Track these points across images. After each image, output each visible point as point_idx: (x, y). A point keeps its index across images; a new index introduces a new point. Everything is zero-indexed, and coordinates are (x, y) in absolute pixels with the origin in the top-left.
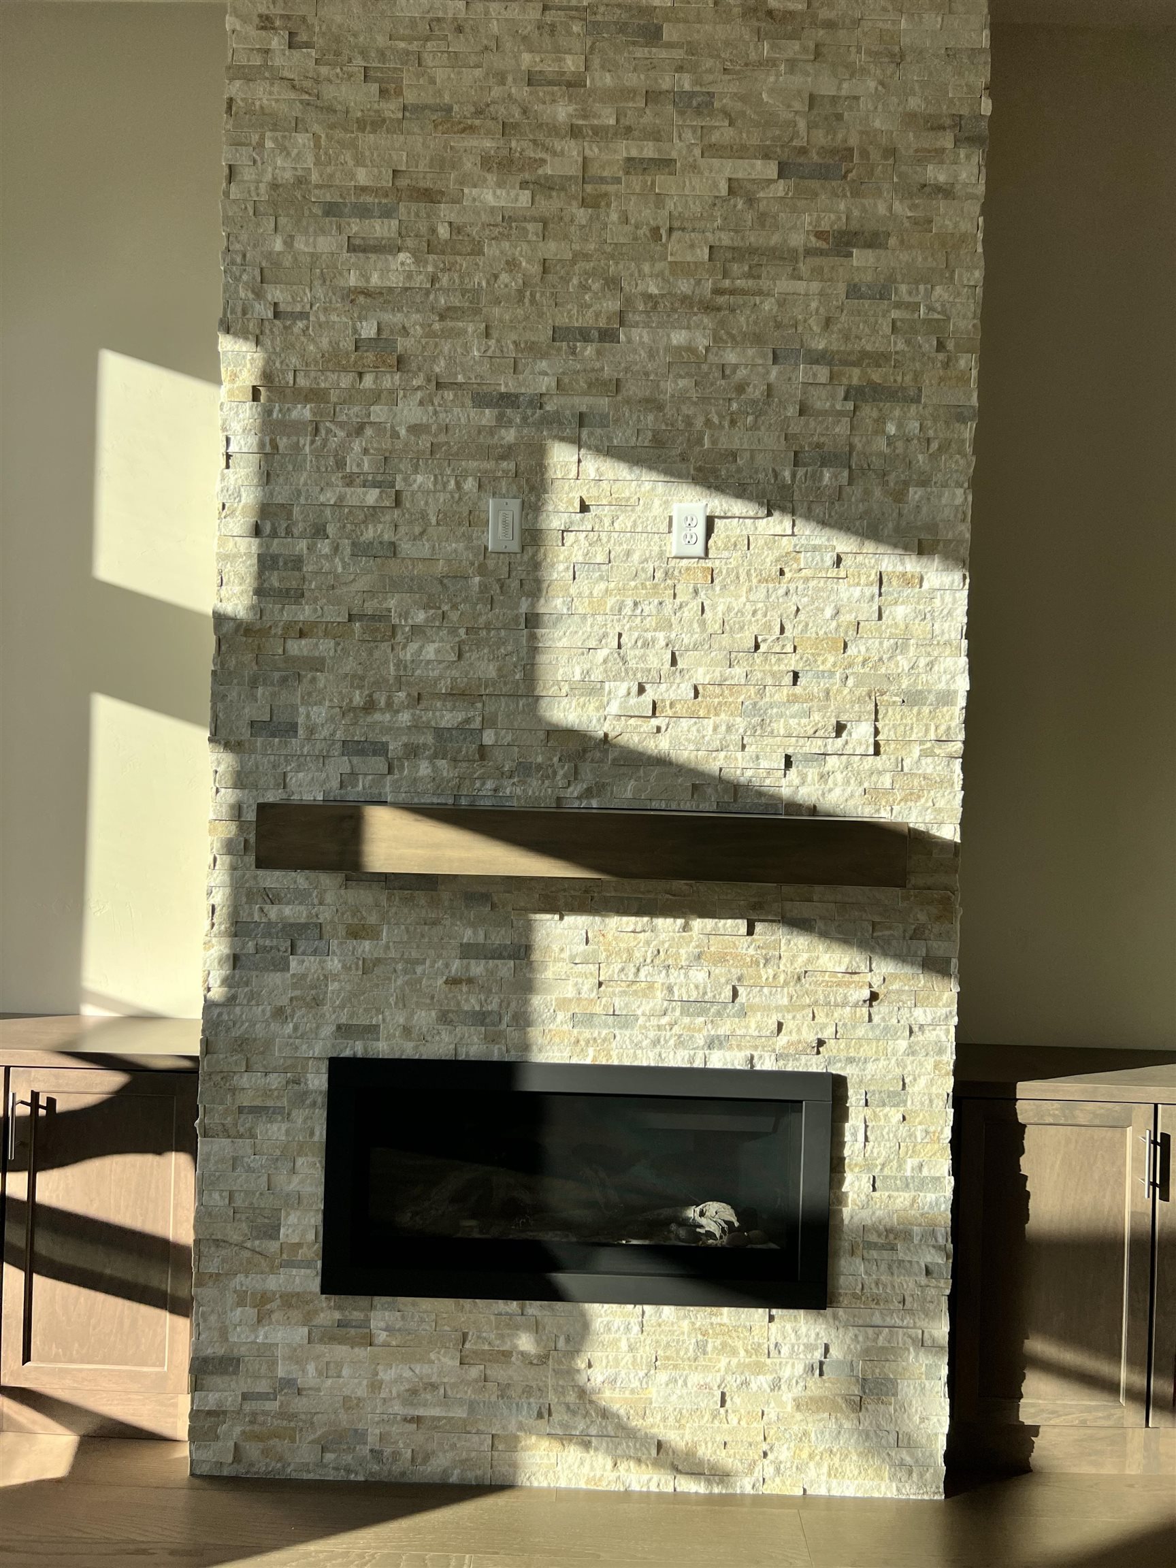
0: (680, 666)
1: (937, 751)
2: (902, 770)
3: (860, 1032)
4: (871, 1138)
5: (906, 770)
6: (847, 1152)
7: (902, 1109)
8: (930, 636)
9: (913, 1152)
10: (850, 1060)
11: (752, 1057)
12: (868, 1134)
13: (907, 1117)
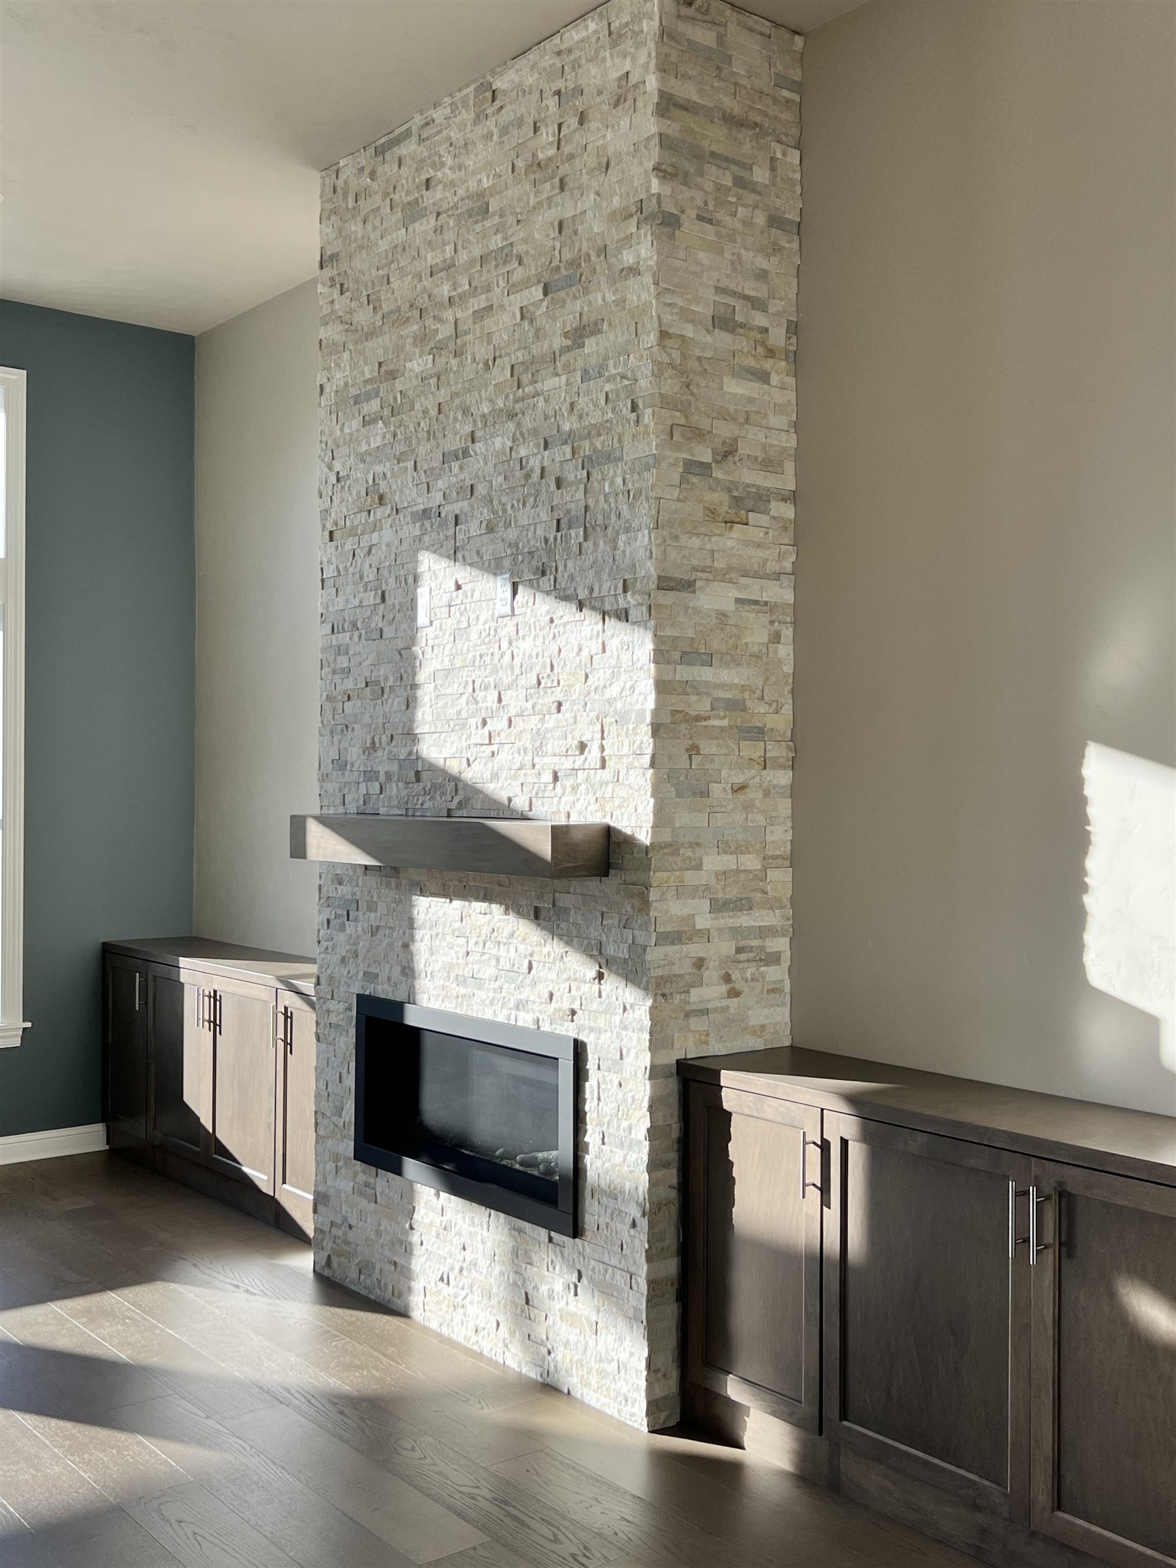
0: (503, 703)
1: (636, 764)
2: (618, 781)
3: (594, 1006)
4: (602, 1098)
5: (620, 780)
6: (587, 1108)
7: (620, 1076)
8: (631, 663)
9: (627, 1115)
10: (591, 1029)
11: (538, 1020)
12: (601, 1094)
13: (623, 1083)
